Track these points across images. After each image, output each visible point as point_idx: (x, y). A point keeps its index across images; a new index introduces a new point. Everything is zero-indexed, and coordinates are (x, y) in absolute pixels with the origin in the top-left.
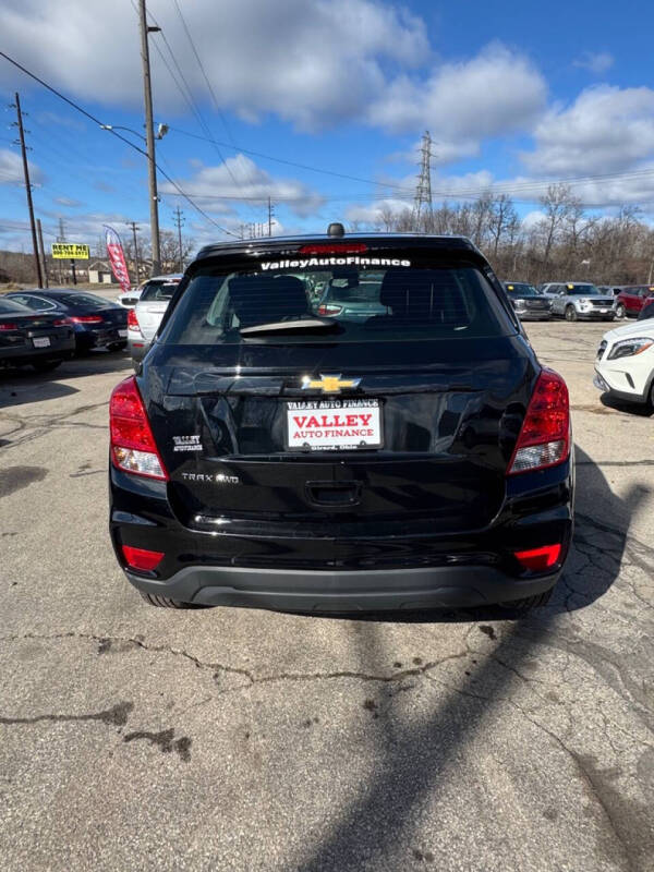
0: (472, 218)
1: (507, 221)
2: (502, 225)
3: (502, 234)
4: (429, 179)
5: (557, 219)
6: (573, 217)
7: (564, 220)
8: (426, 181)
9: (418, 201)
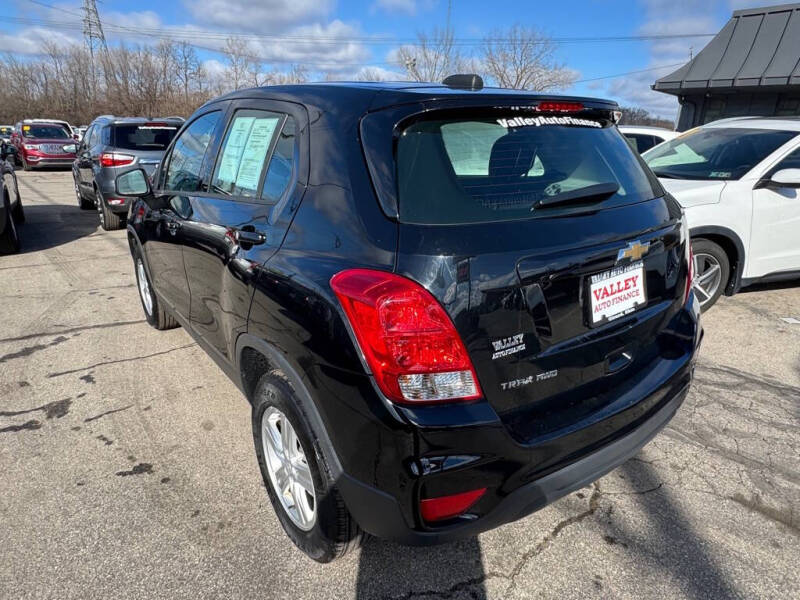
0: (156, 62)
1: (192, 68)
2: (188, 72)
3: (190, 81)
4: (96, 13)
5: (239, 71)
6: (253, 70)
7: (246, 73)
8: (93, 14)
9: (88, 37)
